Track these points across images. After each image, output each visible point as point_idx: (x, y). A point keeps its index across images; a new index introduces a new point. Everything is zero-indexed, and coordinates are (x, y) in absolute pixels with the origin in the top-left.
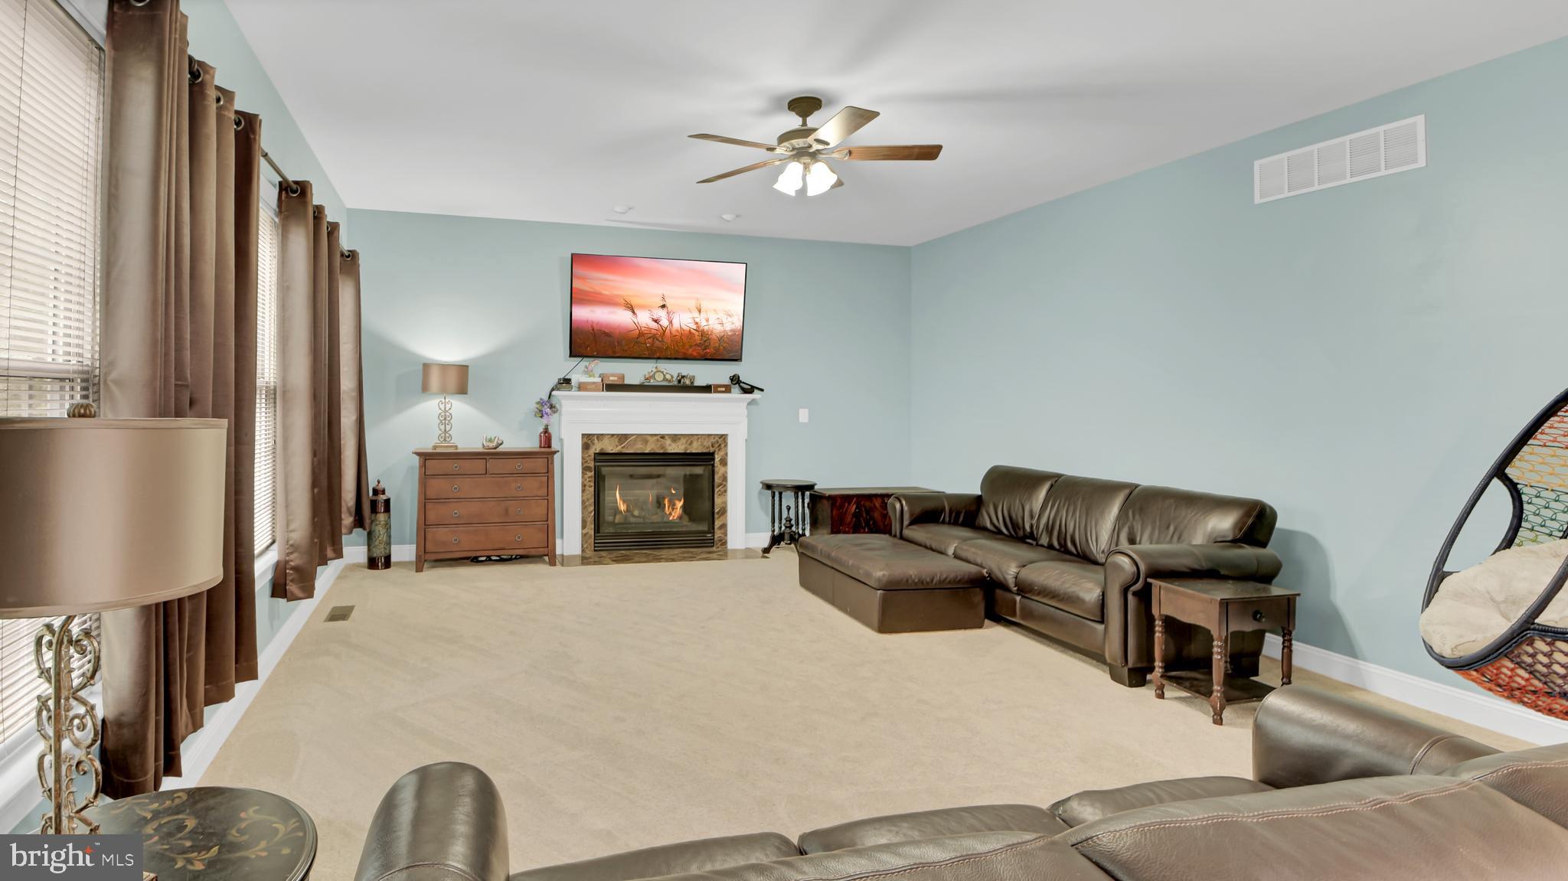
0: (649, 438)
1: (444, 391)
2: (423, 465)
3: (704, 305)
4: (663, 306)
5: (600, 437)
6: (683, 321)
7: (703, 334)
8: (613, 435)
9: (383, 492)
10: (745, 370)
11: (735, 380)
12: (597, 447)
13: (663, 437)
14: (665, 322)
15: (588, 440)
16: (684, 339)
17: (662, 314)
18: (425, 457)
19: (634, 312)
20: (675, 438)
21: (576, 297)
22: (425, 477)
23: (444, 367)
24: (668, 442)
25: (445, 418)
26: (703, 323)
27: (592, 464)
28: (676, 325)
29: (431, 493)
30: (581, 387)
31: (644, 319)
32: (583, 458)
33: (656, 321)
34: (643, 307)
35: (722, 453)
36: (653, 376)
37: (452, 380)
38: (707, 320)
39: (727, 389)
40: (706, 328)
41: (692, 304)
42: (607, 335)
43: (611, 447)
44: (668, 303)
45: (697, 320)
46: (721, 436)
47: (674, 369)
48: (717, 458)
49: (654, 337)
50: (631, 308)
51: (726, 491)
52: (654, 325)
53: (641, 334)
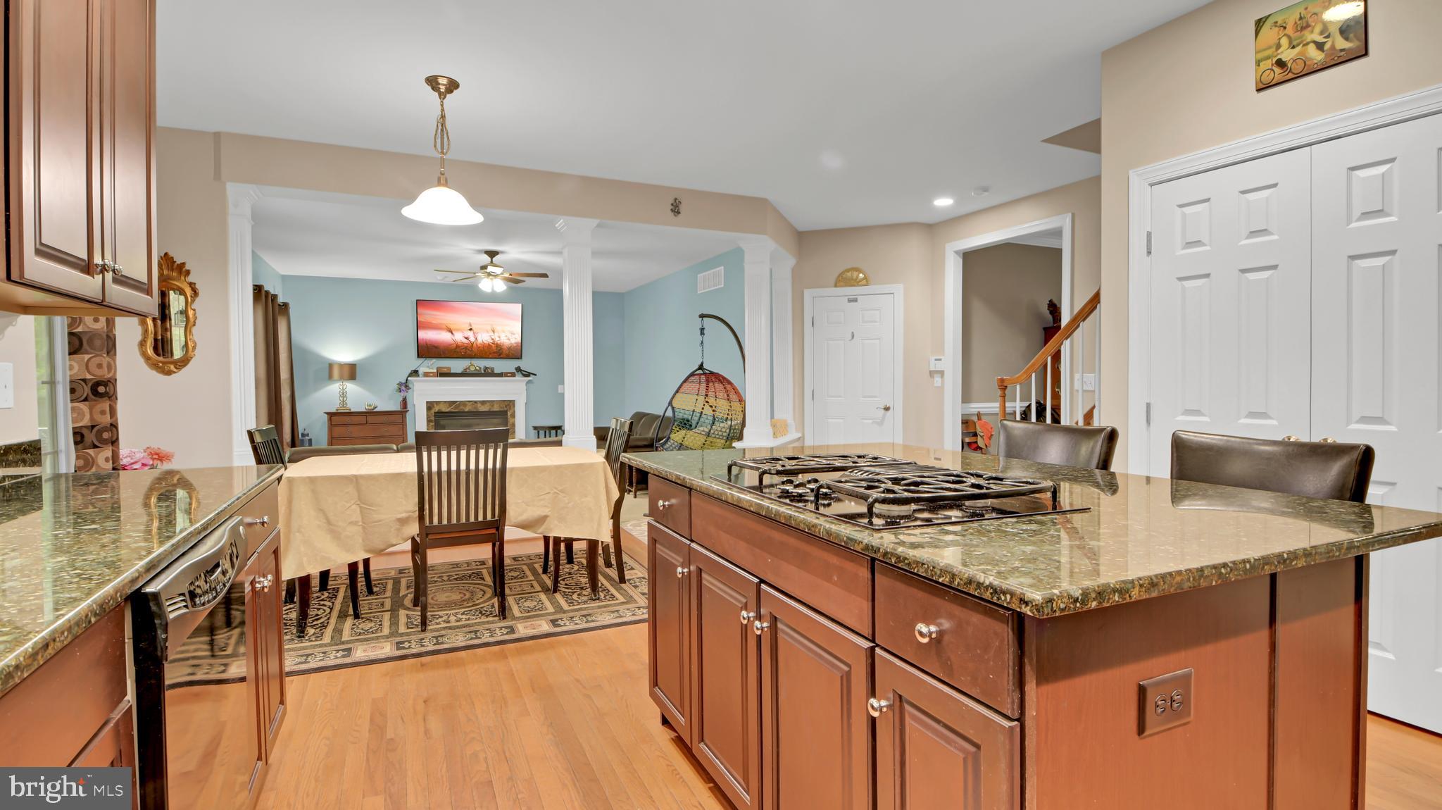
0: (467, 403)
1: (342, 378)
2: (330, 420)
3: (498, 328)
4: (471, 329)
5: (438, 403)
6: (484, 338)
7: (497, 345)
8: (445, 402)
9: (308, 435)
10: (524, 364)
11: (518, 369)
12: (436, 409)
13: (476, 402)
14: (472, 339)
15: (430, 405)
16: (486, 348)
17: (470, 334)
18: (331, 415)
19: (452, 333)
20: (483, 403)
21: (419, 326)
22: (332, 425)
23: (341, 366)
24: (479, 405)
25: (343, 395)
26: (497, 339)
27: (433, 418)
28: (480, 340)
29: (335, 435)
30: (426, 375)
31: (459, 337)
32: (427, 415)
33: (466, 338)
34: (458, 330)
35: (511, 411)
36: (469, 368)
37: (346, 372)
38: (499, 337)
39: (513, 375)
40: (499, 342)
41: (489, 328)
42: (436, 347)
43: (445, 409)
44: (473, 327)
45: (493, 337)
46: (510, 401)
47: (481, 364)
48: (509, 413)
49: (466, 348)
50: (451, 331)
51: (514, 432)
52: (466, 341)
53: (458, 346)
